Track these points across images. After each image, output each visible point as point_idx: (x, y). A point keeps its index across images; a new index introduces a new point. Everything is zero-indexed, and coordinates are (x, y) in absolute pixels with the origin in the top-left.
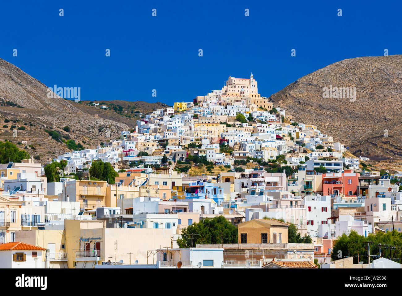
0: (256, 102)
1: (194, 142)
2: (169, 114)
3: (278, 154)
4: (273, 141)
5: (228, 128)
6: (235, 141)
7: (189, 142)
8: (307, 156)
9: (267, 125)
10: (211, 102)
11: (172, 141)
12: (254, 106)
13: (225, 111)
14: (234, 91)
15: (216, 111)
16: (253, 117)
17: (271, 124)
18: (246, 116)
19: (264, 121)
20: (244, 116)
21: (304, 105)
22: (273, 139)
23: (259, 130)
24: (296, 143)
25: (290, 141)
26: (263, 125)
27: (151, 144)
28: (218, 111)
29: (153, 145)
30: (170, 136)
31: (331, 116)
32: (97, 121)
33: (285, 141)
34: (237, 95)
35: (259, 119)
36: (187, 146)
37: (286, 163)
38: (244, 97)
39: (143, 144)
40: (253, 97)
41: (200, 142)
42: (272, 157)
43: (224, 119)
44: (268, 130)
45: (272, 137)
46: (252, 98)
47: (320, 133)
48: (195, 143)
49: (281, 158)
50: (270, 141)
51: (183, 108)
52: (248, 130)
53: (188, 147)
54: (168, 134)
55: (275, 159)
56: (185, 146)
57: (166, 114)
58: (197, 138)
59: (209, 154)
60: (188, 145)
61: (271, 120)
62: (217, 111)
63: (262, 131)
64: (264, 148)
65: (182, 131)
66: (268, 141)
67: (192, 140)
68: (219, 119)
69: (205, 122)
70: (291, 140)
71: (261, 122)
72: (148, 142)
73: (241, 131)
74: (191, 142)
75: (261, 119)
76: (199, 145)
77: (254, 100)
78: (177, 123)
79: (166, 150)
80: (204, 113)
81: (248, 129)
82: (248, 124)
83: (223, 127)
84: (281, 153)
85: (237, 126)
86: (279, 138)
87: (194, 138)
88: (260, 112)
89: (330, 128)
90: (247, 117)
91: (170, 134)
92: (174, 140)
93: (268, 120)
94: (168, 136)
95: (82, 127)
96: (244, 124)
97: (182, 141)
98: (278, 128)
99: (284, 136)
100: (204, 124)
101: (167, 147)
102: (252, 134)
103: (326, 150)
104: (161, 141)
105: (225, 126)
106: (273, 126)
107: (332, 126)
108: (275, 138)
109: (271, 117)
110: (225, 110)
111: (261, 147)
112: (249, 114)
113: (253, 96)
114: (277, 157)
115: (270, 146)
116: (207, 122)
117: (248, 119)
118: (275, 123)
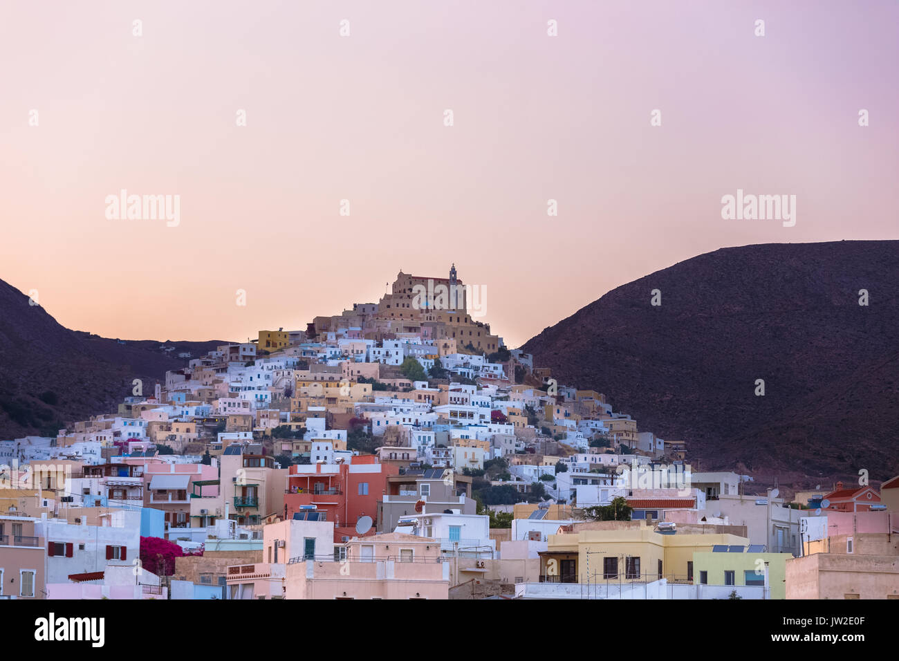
0: (458, 334)
1: (288, 423)
2: (244, 357)
3: (490, 457)
4: (483, 424)
5: (376, 392)
6: (387, 422)
7: (274, 424)
8: (561, 462)
9: (475, 388)
10: (347, 330)
11: (235, 419)
12: (452, 342)
13: (377, 353)
14: (408, 307)
15: (355, 352)
16: (445, 367)
17: (487, 387)
18: (426, 364)
19: (470, 378)
20: (423, 365)
21: (615, 353)
22: (483, 420)
23: (451, 398)
24: (541, 432)
25: (527, 426)
26: (464, 387)
27: (183, 427)
28: (360, 352)
29: (188, 431)
30: (234, 409)
31: (677, 379)
32: (125, 380)
33: (512, 427)
34: (412, 315)
35: (459, 374)
36: (269, 433)
37: (506, 477)
38: (429, 321)
39: (165, 426)
40: (451, 320)
41: (302, 424)
42: (473, 462)
43: (370, 370)
44: (475, 398)
45: (482, 416)
46: (448, 323)
47: (611, 411)
48: (290, 426)
49: (496, 466)
50: (476, 425)
51: (280, 344)
52: (425, 399)
53: (272, 435)
54: (229, 404)
55: (482, 467)
56: (266, 433)
57: (237, 358)
58: (296, 414)
59: (318, 453)
60: (273, 430)
61: (490, 376)
62: (357, 351)
63: (460, 400)
64: (457, 440)
65: (264, 397)
66: (470, 425)
67: (285, 420)
68: (359, 372)
69: (322, 378)
70: (528, 424)
71: (463, 379)
72: (176, 421)
73: (408, 401)
74: (282, 424)
75: (465, 373)
76: (298, 430)
77: (454, 328)
78: (255, 378)
79: (217, 441)
80: (325, 356)
81: (425, 396)
82: (426, 383)
83: (365, 390)
84: (499, 453)
85: (401, 388)
86: (498, 417)
87: (289, 414)
88: (463, 355)
89: (673, 407)
90: (428, 367)
91: (234, 404)
92: (240, 417)
93: (483, 377)
94: (228, 409)
95: (88, 393)
96: (418, 385)
97: (259, 421)
98: (502, 395)
99: (514, 414)
100: (319, 381)
101: (220, 435)
102: (434, 408)
103: (614, 450)
104: (209, 420)
105: (369, 386)
106: (492, 389)
107: (680, 402)
108: (488, 418)
109: (491, 369)
110: (377, 350)
111: (449, 440)
112: (433, 361)
113: (451, 318)
114: (487, 464)
115: (473, 437)
116: (327, 376)
117: (431, 371)
118: (499, 383)
